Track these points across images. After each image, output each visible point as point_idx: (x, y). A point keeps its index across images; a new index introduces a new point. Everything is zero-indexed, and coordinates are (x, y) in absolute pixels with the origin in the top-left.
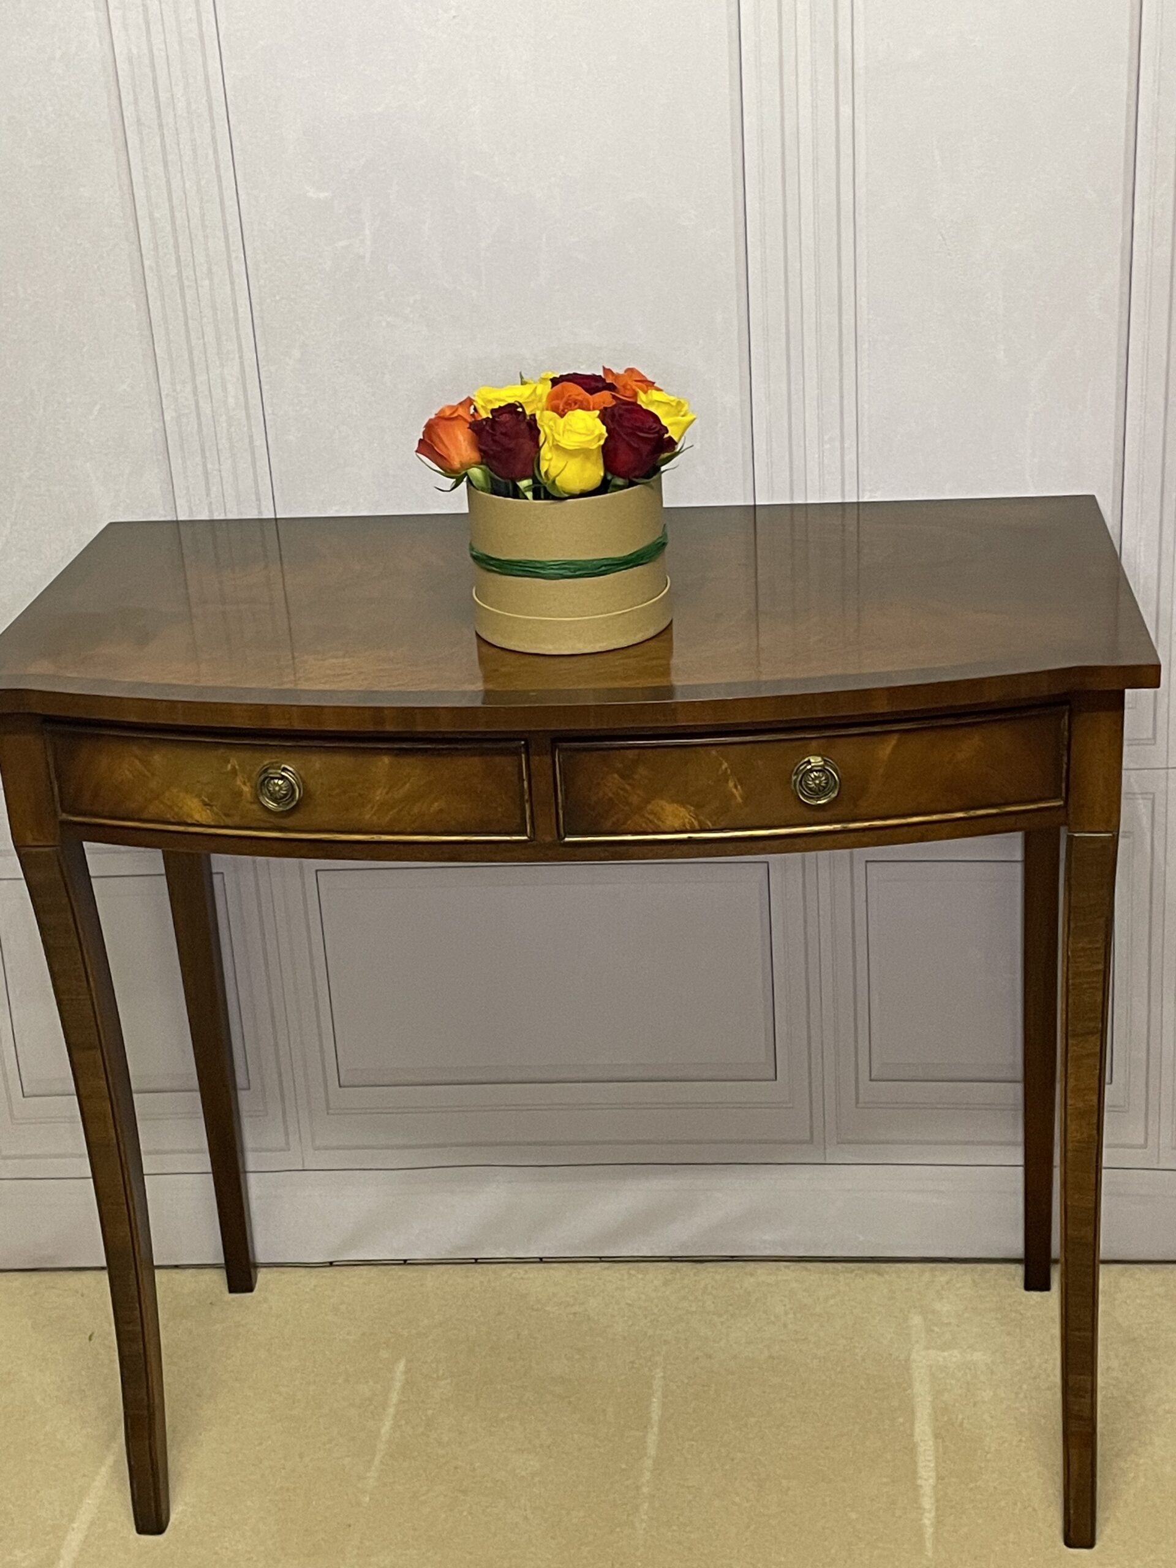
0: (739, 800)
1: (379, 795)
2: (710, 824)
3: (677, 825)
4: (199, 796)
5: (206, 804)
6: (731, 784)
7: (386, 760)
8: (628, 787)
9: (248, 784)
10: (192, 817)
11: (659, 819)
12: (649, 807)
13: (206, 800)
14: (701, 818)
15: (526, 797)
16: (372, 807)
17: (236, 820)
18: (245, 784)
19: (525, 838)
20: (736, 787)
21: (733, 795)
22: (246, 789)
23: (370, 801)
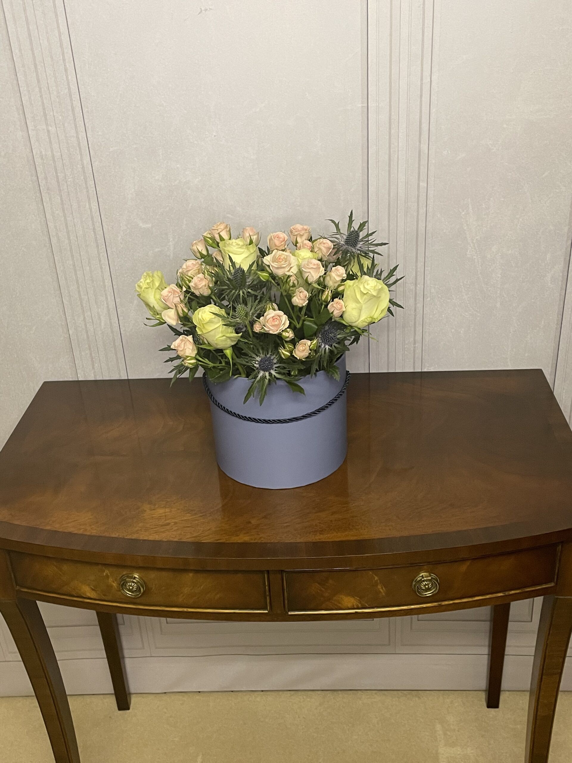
0: (384, 594)
1: (186, 590)
2: (367, 605)
3: (350, 605)
4: (89, 585)
5: (93, 590)
6: (379, 587)
7: (191, 575)
8: (323, 589)
9: (115, 582)
10: (86, 595)
11: (339, 603)
12: (335, 598)
13: (93, 587)
14: (363, 602)
15: (267, 593)
16: (183, 596)
17: (110, 598)
18: (114, 582)
19: (267, 612)
20: (382, 588)
21: (380, 592)
22: (115, 585)
23: (182, 593)
